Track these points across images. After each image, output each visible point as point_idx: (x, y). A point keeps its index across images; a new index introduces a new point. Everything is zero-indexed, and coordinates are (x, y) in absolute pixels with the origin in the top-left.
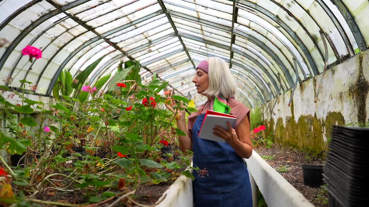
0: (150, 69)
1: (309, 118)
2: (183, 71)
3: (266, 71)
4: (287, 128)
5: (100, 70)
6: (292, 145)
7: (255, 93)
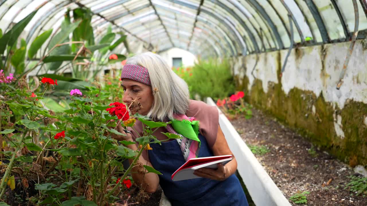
0: (105, 16)
1: (310, 95)
2: (143, 17)
3: (243, 23)
4: (269, 95)
5: (42, 20)
6: (277, 118)
7: (224, 43)
